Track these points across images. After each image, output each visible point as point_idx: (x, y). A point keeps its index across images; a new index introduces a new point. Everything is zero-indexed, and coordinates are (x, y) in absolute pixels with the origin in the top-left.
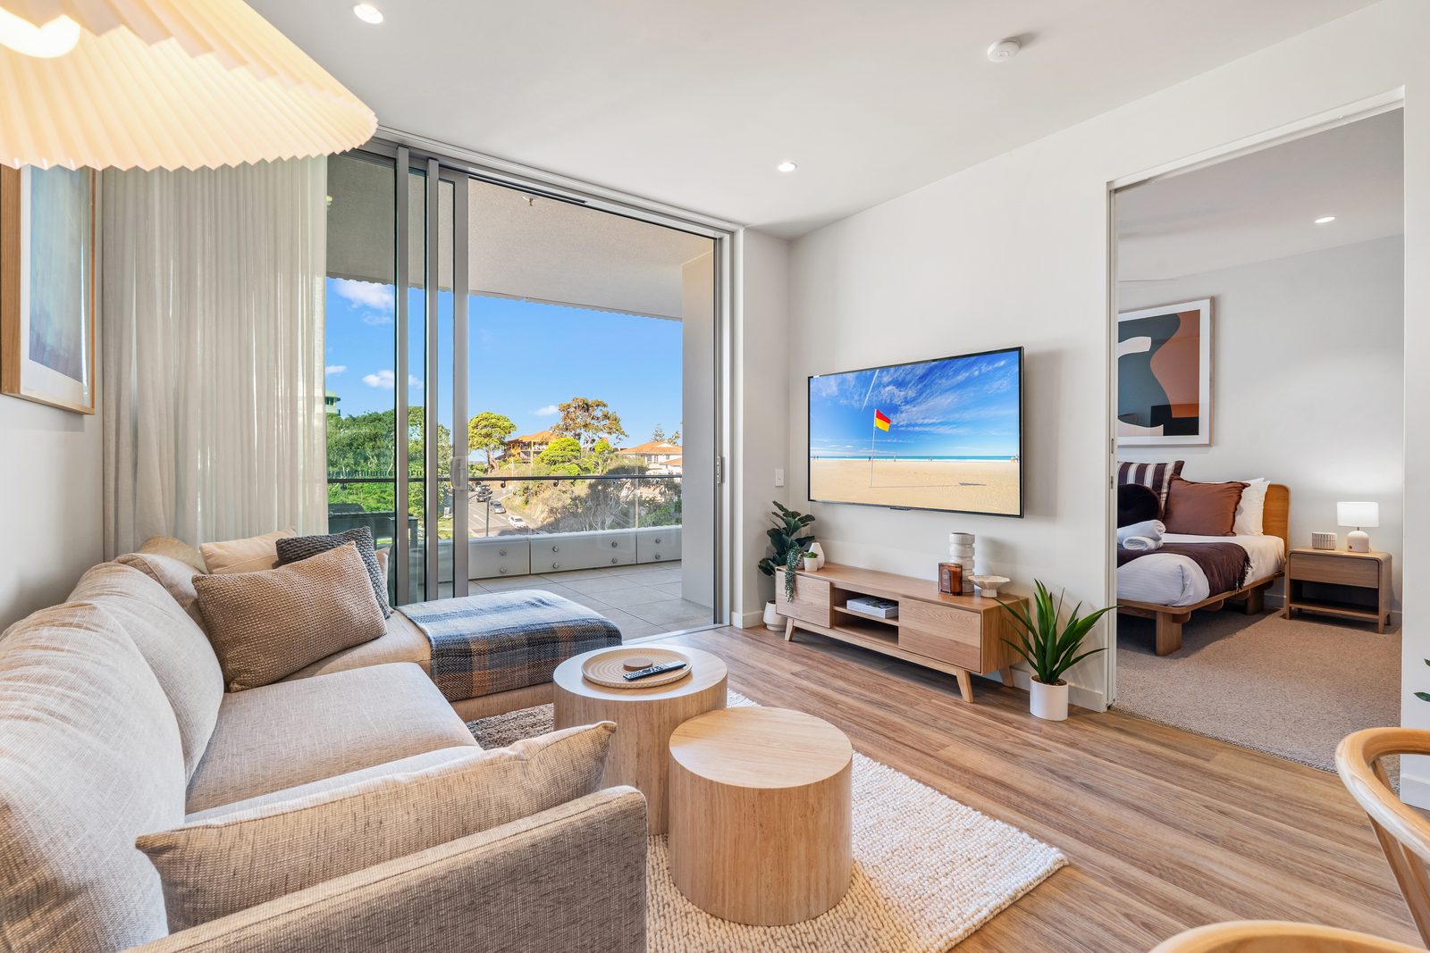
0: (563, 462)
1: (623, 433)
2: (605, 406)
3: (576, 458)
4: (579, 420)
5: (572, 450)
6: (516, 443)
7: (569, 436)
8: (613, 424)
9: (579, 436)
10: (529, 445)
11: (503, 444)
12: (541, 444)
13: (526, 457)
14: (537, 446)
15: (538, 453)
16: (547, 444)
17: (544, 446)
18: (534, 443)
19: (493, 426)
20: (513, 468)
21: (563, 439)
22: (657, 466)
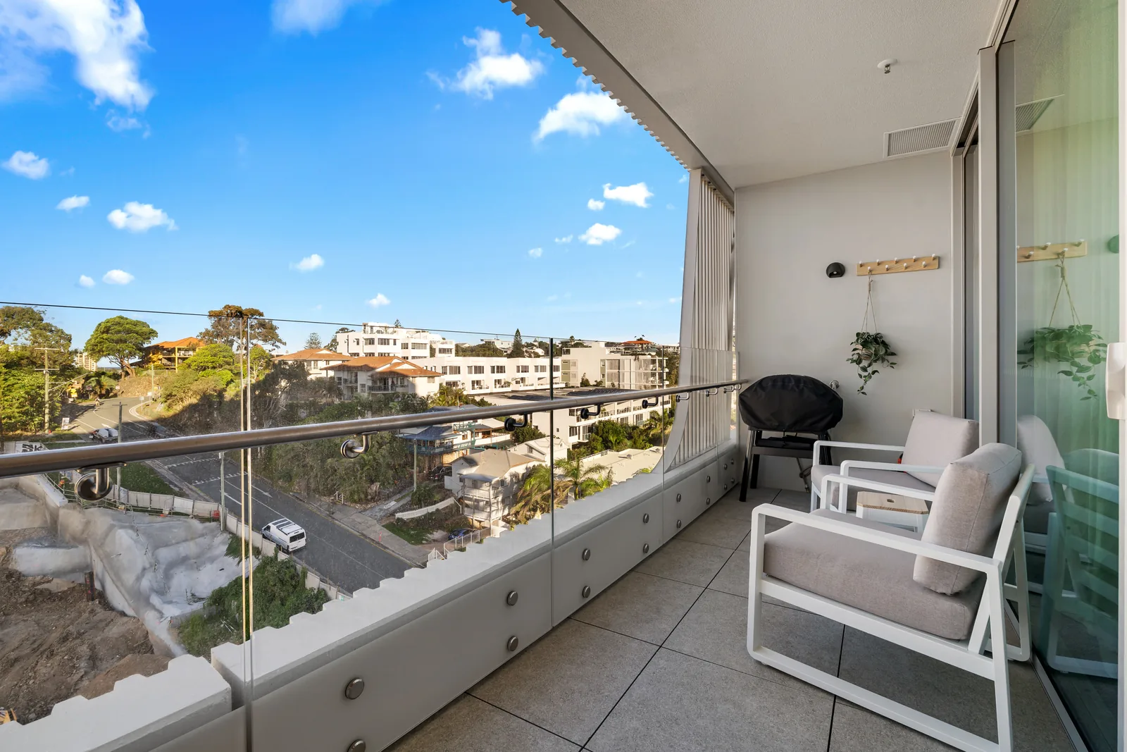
0: (214, 368)
1: (280, 341)
2: (261, 314)
3: (228, 364)
4: (231, 328)
5: (224, 357)
6: (157, 349)
7: (219, 341)
8: (268, 331)
9: (231, 343)
10: (173, 351)
11: (141, 350)
12: (186, 350)
13: (169, 363)
14: (182, 352)
15: (184, 359)
16: (194, 350)
17: (191, 353)
18: (179, 349)
19: (129, 332)
20: (153, 374)
21: (213, 346)
22: (319, 371)
